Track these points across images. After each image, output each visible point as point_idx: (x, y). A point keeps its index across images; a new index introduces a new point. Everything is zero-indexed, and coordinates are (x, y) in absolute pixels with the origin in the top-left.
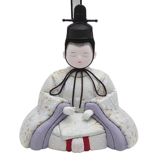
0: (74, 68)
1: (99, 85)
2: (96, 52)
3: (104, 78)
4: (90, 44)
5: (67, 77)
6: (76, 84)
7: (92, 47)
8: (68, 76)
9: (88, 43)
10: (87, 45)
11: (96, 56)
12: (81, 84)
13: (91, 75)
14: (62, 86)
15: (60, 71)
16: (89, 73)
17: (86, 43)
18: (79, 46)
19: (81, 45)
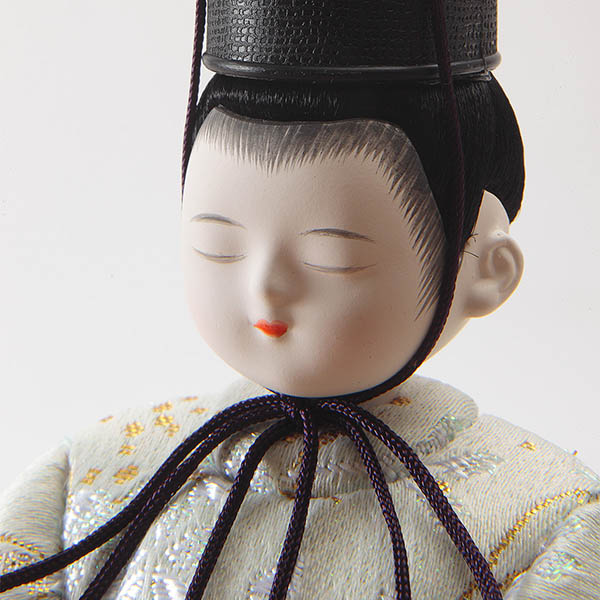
9: (376, 130)
10: (360, 142)
17: (343, 128)
18: (266, 155)
19: (288, 143)
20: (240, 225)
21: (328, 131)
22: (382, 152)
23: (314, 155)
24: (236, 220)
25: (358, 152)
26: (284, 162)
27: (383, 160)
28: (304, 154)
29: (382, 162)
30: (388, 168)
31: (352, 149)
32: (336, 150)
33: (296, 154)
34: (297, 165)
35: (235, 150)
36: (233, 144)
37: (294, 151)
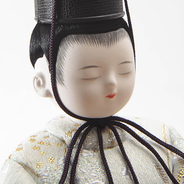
18: (106, 43)
19: (111, 38)
20: (100, 67)
26: (112, 44)
34: (115, 44)
35: (95, 44)
36: (93, 43)
37: (114, 41)
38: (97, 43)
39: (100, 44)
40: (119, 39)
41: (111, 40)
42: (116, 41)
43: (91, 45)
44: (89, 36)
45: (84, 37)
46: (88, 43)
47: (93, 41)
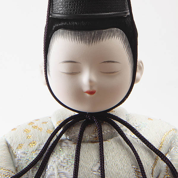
0: (77, 113)
1: (155, 164)
2: (141, 62)
3: (171, 142)
4: (123, 35)
5: (52, 142)
6: (81, 163)
7: (128, 43)
8: (55, 138)
9: (117, 31)
10: (114, 35)
11: (142, 74)
12: (99, 165)
13: (129, 134)
14: (35, 172)
15: (32, 123)
16: (123, 128)
17: (109, 31)
18: (87, 41)
19: (94, 37)
20: (79, 63)
21: (105, 32)
22: (120, 37)
23: (103, 40)
24: (77, 61)
25: (114, 38)
26: (94, 43)
27: (120, 39)
28: (100, 39)
29: (120, 40)
30: (122, 42)
31: (113, 37)
32: (109, 37)
33: (97, 40)
34: (98, 43)
35: (76, 40)
36: (75, 39)
37: (96, 39)
38: (78, 40)
39: (81, 41)
40: (103, 38)
41: (94, 38)
42: (98, 39)
43: (72, 40)
44: (73, 32)
45: (68, 33)
46: (70, 38)
47: (75, 37)
